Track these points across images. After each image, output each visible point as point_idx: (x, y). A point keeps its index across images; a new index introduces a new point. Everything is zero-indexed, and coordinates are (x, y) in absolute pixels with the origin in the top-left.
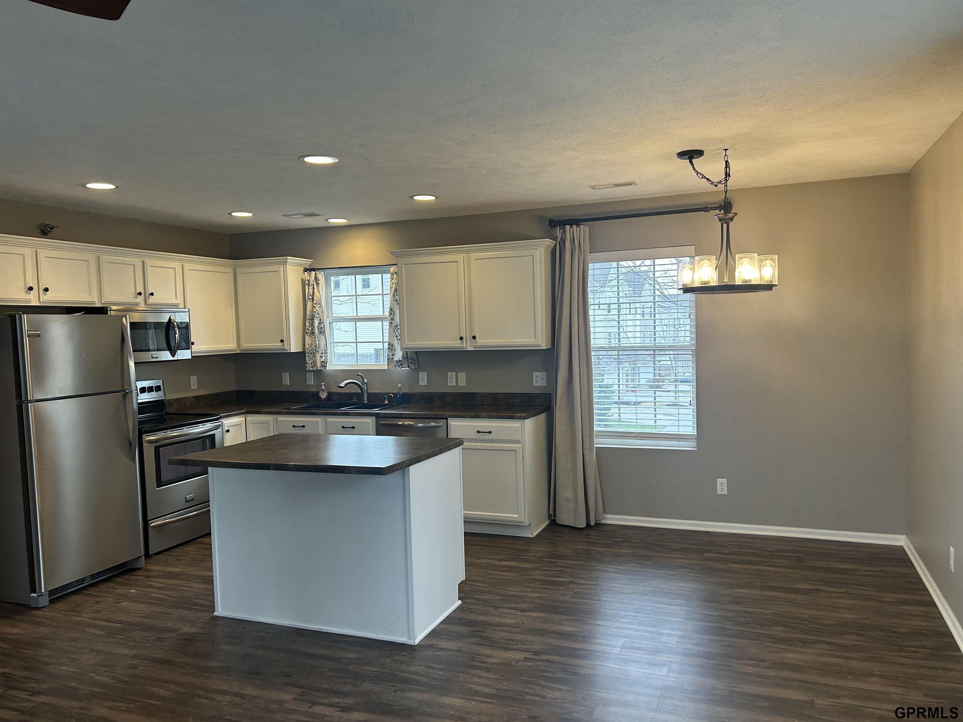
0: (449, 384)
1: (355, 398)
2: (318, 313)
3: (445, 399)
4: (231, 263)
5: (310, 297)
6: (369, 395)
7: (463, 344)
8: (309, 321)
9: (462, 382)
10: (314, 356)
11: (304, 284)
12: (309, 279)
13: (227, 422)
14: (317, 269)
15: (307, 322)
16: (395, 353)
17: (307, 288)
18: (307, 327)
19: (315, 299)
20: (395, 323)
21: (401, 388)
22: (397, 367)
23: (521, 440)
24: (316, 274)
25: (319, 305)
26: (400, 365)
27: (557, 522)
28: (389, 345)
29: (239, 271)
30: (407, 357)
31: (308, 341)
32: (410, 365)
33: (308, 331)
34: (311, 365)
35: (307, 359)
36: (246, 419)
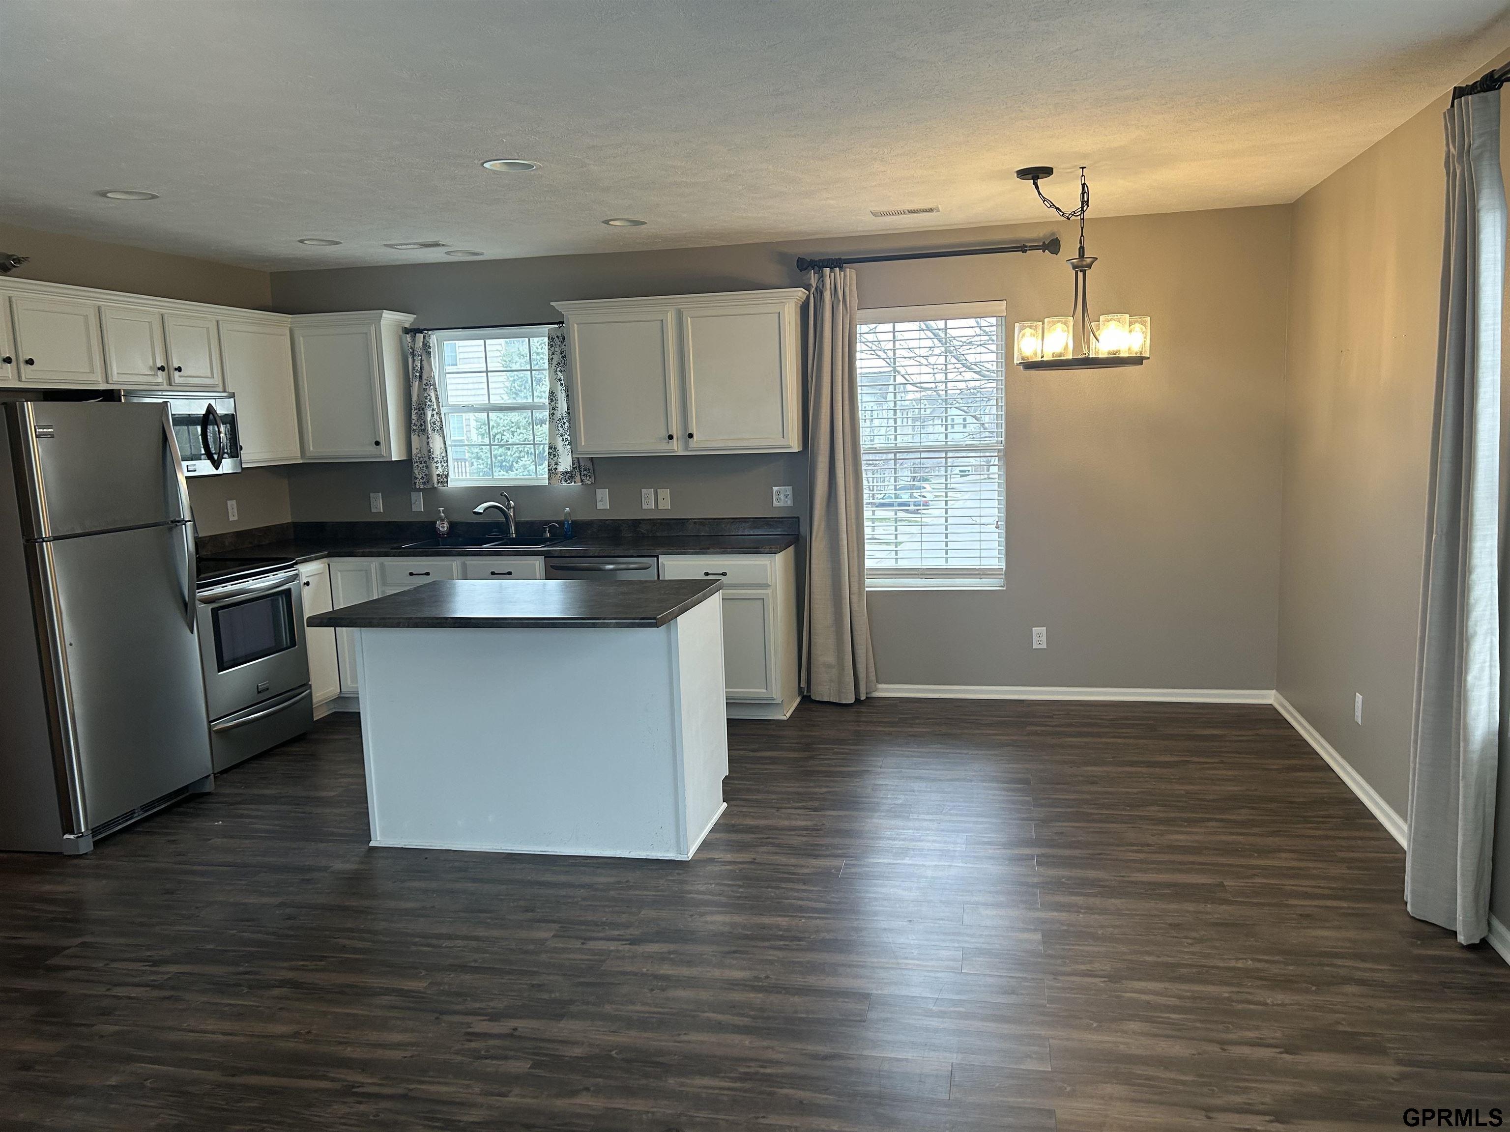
0: (645, 507)
1: (494, 530)
2: (430, 400)
3: (638, 529)
4: (283, 319)
5: (417, 374)
6: (517, 524)
7: (672, 446)
8: (416, 411)
9: (665, 503)
10: (427, 467)
11: (406, 354)
12: (413, 346)
13: (307, 570)
14: (425, 329)
15: (414, 412)
16: (559, 460)
17: (410, 360)
18: (413, 422)
19: (424, 377)
20: (558, 414)
21: (570, 513)
22: (563, 482)
23: (770, 584)
24: (424, 337)
25: (432, 387)
26: (567, 479)
27: (813, 697)
28: (550, 448)
29: (299, 332)
30: (580, 467)
31: (415, 442)
32: (583, 478)
33: (415, 428)
34: (421, 480)
35: (416, 472)
36: (329, 565)
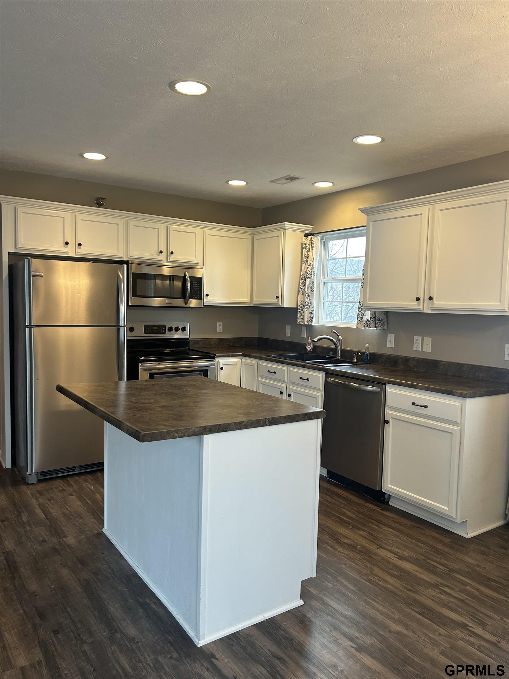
0: (415, 349)
1: (331, 353)
2: (310, 274)
3: (408, 364)
4: (250, 231)
5: (305, 259)
6: (342, 351)
7: (419, 305)
8: (302, 280)
9: (428, 349)
10: (305, 312)
11: (303, 247)
12: (306, 243)
13: (222, 361)
16: (364, 312)
17: (304, 251)
18: (300, 286)
19: (309, 261)
21: (369, 347)
22: (366, 327)
23: (459, 422)
25: (312, 267)
26: (368, 325)
28: (360, 305)
29: (256, 237)
30: (374, 318)
31: (300, 298)
32: (377, 325)
34: (301, 320)
35: (298, 315)
36: (241, 360)
